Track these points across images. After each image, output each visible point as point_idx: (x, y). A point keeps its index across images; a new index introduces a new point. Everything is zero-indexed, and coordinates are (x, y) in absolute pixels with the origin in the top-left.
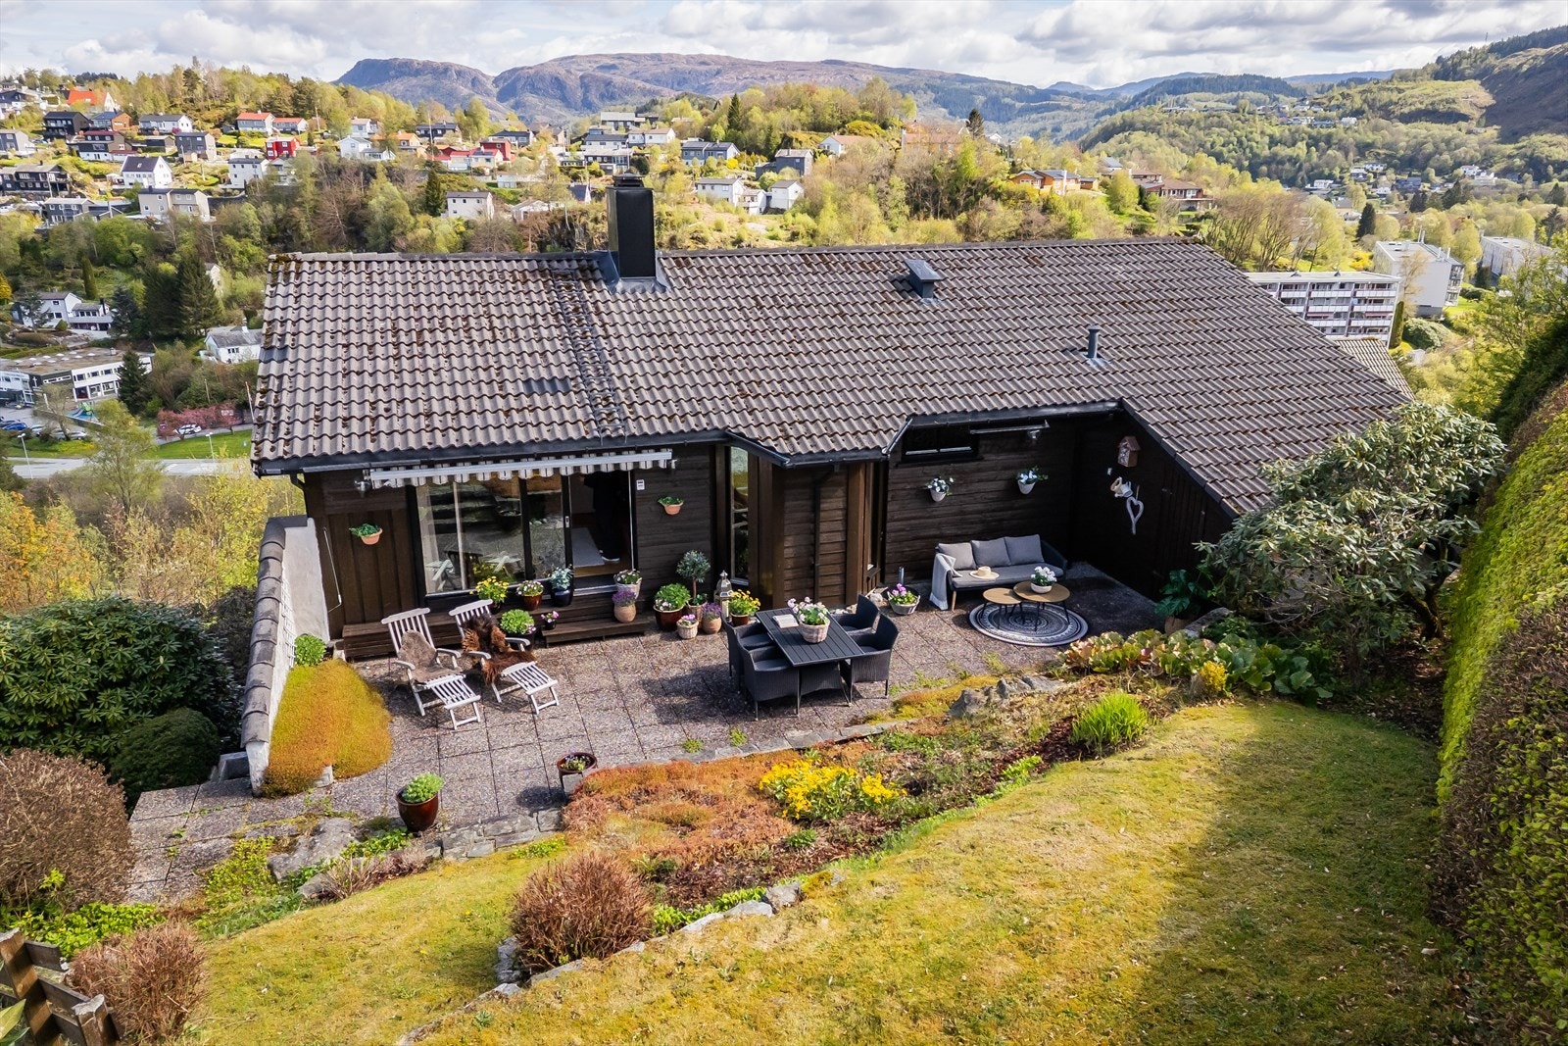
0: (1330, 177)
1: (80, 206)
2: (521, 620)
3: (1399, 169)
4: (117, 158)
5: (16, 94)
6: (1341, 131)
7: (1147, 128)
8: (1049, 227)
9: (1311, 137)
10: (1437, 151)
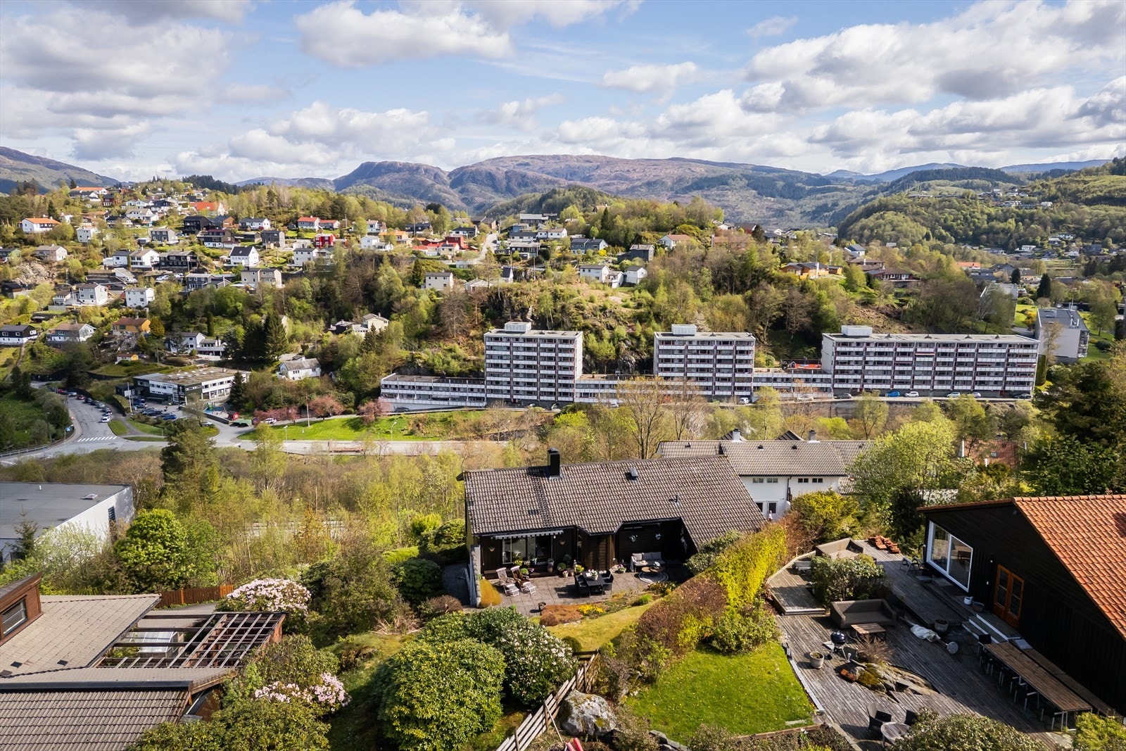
0: (1033, 243)
3: (1084, 239)
4: (226, 246)
5: (165, 202)
6: (1041, 211)
7: (898, 209)
8: (805, 301)
9: (1018, 215)
10: (1113, 225)
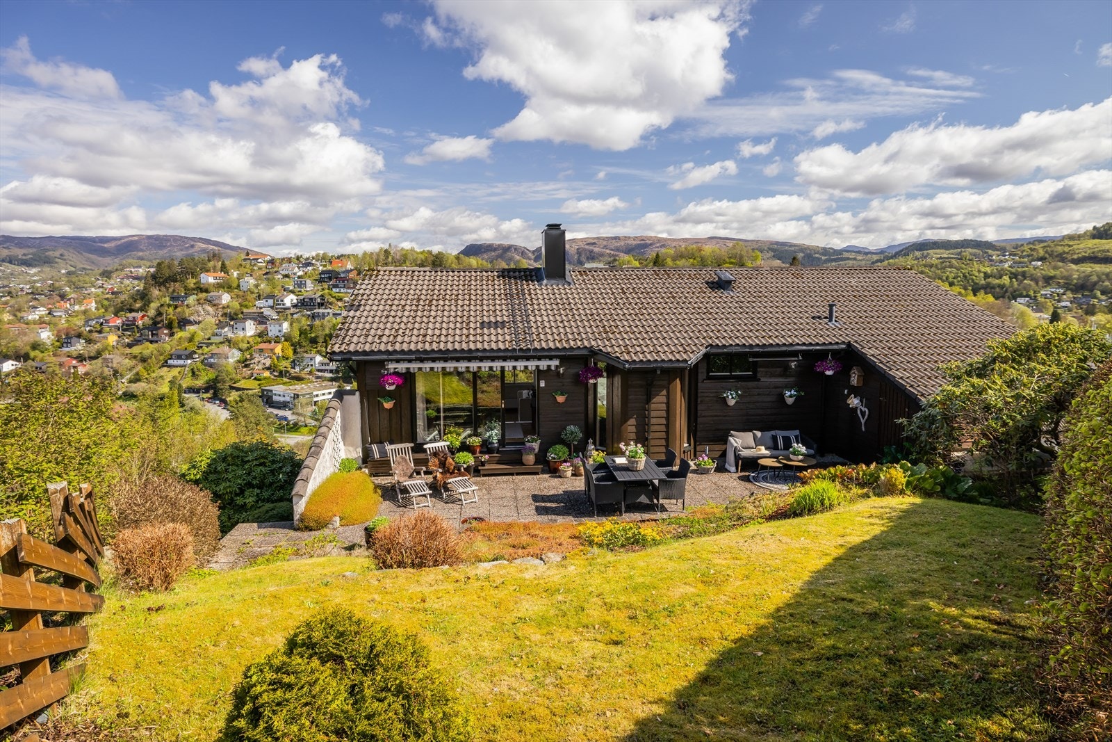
0: (1027, 296)
1: (328, 313)
2: (467, 459)
3: (1073, 291)
4: (349, 291)
5: (310, 263)
6: (1032, 270)
9: (1011, 273)
10: (1100, 280)
